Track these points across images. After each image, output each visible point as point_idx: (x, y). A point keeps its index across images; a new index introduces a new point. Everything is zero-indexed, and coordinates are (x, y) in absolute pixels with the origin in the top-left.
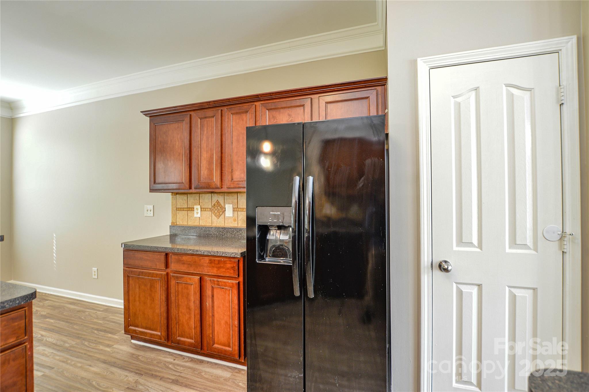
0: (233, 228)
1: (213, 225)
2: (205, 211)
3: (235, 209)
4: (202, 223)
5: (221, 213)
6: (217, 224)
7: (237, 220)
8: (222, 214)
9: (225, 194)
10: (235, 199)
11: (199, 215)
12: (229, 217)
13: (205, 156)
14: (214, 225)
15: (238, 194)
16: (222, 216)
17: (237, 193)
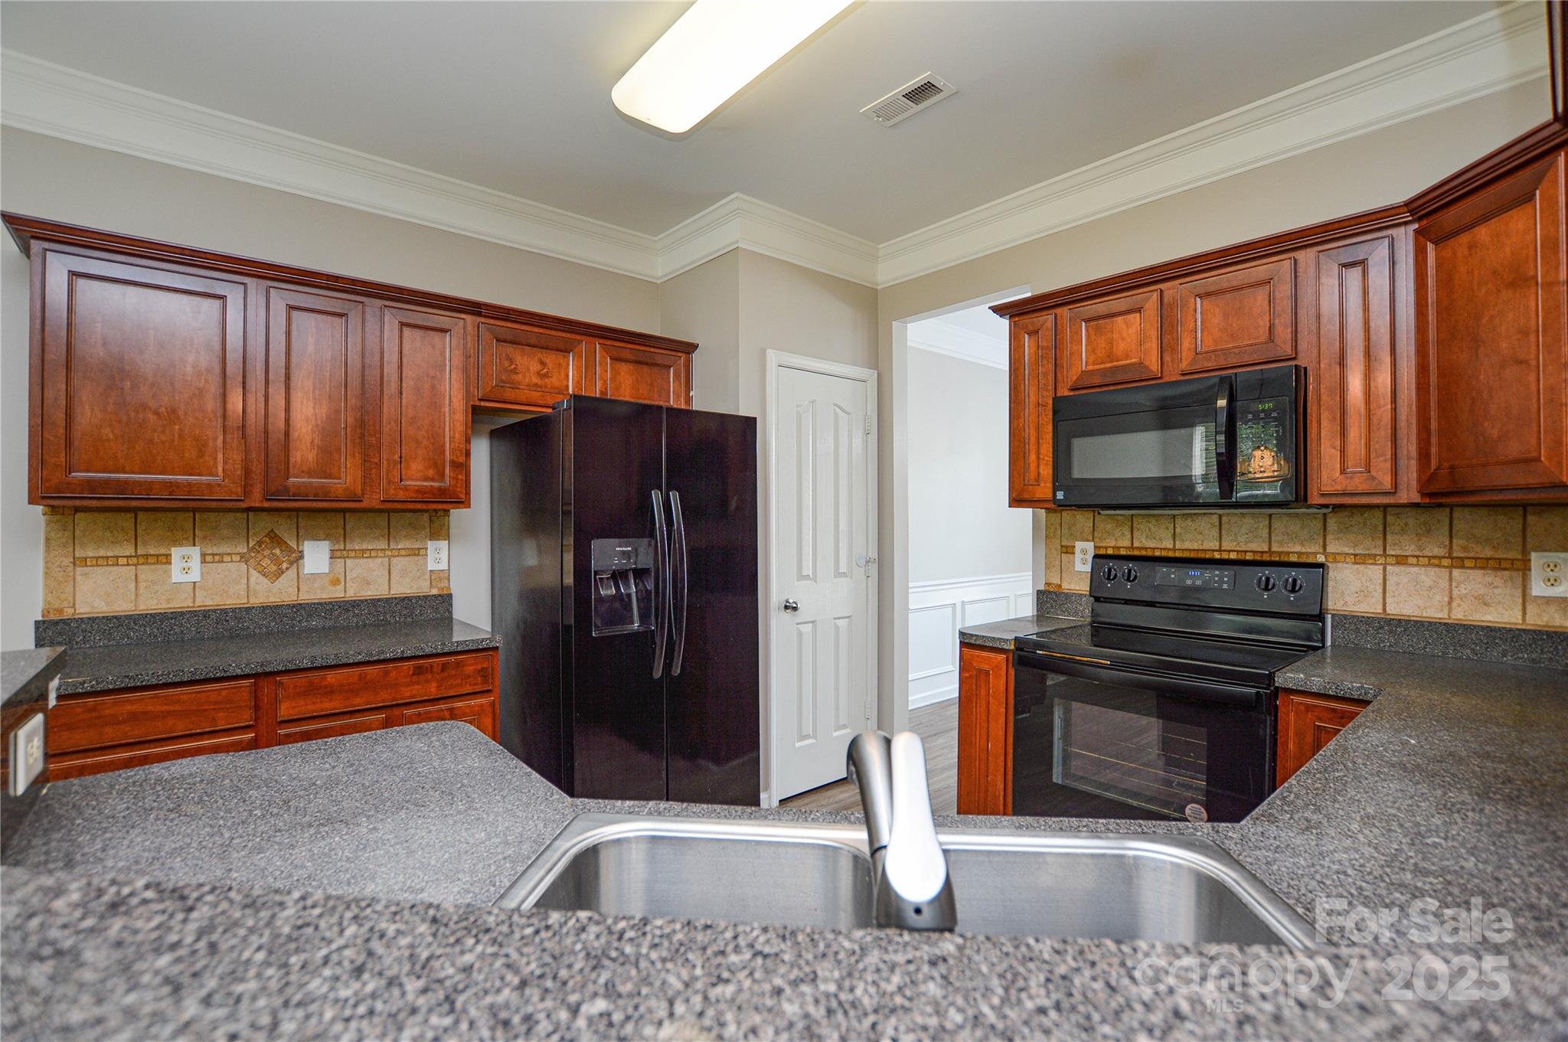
0: (331, 603)
1: (252, 601)
2: (219, 562)
3: (338, 554)
4: (206, 600)
5: (285, 566)
6: (268, 597)
7: (343, 580)
8: (287, 569)
9: (301, 513)
10: (337, 527)
11: (195, 576)
12: (315, 576)
13: (310, 411)
14: (256, 601)
15: (347, 515)
16: (291, 573)
17: (344, 511)
